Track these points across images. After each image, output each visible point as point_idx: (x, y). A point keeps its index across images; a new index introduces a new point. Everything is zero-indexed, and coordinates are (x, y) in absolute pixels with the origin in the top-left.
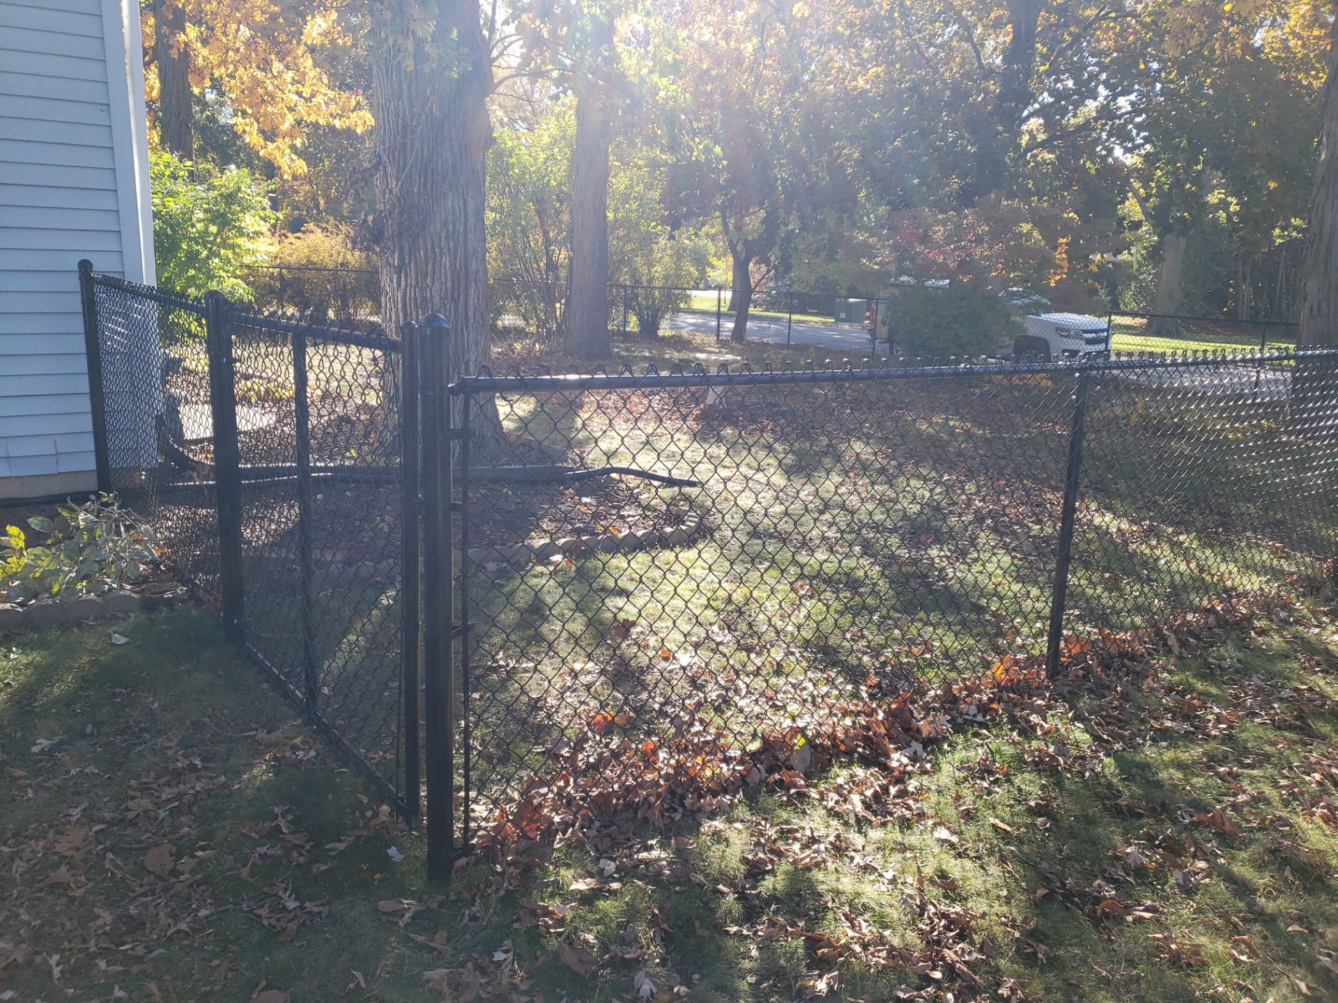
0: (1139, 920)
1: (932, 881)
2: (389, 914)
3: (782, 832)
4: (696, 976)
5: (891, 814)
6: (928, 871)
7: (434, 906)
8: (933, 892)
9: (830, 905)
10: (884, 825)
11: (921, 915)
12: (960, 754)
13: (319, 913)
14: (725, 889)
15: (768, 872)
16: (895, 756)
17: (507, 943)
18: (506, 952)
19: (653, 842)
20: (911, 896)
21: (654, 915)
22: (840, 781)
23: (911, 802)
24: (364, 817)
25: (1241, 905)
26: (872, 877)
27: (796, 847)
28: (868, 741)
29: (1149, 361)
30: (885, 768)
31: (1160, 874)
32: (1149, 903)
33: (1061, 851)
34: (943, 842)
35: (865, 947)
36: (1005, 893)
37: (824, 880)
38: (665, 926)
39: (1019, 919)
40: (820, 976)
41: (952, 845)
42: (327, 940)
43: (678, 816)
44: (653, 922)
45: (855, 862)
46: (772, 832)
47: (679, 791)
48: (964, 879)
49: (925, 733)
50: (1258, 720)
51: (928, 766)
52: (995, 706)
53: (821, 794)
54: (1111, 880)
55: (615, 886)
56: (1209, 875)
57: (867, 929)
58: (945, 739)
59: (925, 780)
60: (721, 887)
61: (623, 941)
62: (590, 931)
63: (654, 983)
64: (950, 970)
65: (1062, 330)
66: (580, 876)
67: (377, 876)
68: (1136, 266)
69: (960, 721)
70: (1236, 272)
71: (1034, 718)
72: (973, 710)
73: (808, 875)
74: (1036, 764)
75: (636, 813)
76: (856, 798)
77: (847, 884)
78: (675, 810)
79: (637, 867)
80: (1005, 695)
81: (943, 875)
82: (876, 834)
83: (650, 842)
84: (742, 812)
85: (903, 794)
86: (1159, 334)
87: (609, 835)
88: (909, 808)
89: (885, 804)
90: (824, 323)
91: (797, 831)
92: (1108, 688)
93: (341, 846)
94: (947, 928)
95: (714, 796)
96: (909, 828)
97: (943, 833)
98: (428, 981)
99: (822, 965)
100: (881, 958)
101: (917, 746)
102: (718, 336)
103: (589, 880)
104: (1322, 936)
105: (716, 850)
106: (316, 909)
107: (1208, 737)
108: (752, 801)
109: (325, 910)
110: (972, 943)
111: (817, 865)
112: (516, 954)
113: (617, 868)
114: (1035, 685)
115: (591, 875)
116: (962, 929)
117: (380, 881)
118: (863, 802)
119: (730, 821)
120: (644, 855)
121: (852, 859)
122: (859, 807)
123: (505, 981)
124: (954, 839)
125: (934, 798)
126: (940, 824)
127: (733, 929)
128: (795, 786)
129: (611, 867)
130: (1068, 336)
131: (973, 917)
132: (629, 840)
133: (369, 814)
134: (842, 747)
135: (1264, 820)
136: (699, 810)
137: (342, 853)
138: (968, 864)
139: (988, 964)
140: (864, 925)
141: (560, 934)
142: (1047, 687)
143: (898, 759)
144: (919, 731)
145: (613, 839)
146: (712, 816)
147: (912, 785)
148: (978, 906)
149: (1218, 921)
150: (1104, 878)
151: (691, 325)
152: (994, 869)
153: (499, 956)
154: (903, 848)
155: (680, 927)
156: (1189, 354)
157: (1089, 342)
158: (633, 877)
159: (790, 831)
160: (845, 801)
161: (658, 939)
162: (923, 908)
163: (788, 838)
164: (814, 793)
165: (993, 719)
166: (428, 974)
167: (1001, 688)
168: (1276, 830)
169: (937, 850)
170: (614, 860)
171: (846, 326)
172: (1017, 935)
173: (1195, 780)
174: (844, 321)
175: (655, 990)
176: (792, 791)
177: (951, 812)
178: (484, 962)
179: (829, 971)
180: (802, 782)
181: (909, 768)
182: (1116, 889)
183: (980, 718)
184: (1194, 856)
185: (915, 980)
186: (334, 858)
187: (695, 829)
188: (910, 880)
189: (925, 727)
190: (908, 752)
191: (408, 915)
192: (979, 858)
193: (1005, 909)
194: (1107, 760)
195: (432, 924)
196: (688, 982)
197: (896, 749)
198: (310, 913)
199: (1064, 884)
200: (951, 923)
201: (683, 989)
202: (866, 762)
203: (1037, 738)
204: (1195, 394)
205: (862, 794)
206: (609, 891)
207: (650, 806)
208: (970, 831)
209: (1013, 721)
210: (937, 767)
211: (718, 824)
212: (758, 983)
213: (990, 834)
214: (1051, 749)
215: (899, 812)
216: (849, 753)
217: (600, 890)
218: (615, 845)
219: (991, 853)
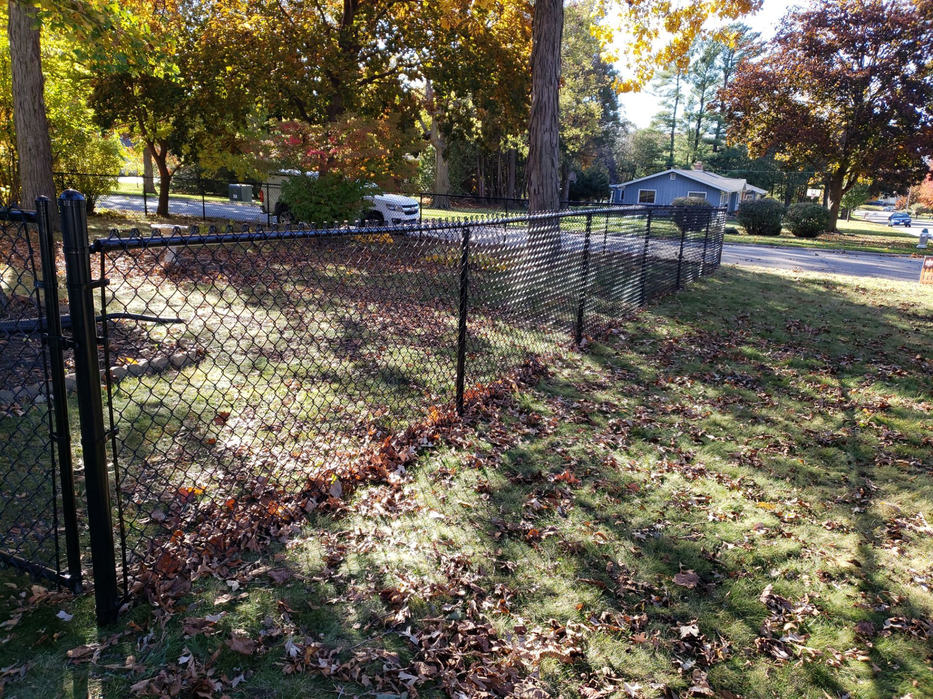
0: (549, 536)
1: (440, 543)
2: (78, 658)
3: (339, 536)
4: (322, 635)
5: (401, 510)
6: (435, 537)
7: (115, 642)
8: (441, 549)
9: (386, 571)
10: (398, 518)
11: (440, 563)
12: (427, 468)
13: (17, 673)
14: (318, 579)
15: (341, 562)
16: (391, 475)
17: (186, 650)
18: (187, 656)
19: (259, 562)
20: (431, 554)
21: (280, 606)
22: (365, 497)
23: (409, 501)
24: (20, 598)
25: (591, 517)
26: (404, 549)
27: (353, 542)
28: (373, 470)
29: (440, 225)
30: (387, 484)
31: (550, 510)
32: (550, 527)
33: (499, 510)
34: (436, 520)
35: (416, 589)
36: (479, 540)
37: (379, 557)
38: (289, 610)
39: (492, 552)
40: (396, 613)
41: (442, 521)
42: (34, 690)
43: (268, 542)
44: (281, 609)
45: (391, 543)
46: (334, 537)
47: (264, 526)
48: (455, 537)
49: (403, 459)
50: (566, 421)
51: (411, 478)
52: (437, 436)
53: (356, 507)
54: (527, 520)
55: (244, 595)
56: (572, 505)
57: (414, 579)
58: (415, 460)
59: (413, 487)
60: (314, 578)
61: (265, 627)
62: (240, 627)
63: (297, 646)
64: (467, 587)
65: (389, 205)
66: (219, 595)
67: (55, 635)
68: (421, 164)
69: (420, 448)
70: (476, 169)
71: (459, 439)
72: (425, 441)
73: (369, 556)
74: (470, 465)
75: (239, 547)
76: (377, 505)
77: (393, 557)
78: (265, 539)
79: (253, 580)
80: (440, 428)
81: (444, 538)
82: (396, 524)
83: (256, 562)
84: (309, 530)
85: (402, 497)
86: (439, 208)
87: (225, 565)
88: (409, 504)
89: (395, 506)
90: (223, 202)
91: (349, 533)
92: (490, 416)
93: (14, 622)
94: (456, 567)
95: (289, 524)
96: (414, 516)
97: (434, 514)
98: (135, 692)
99: (396, 606)
100: (428, 592)
101: (401, 467)
102: (146, 212)
103: (225, 596)
104: (630, 523)
105: (302, 557)
106: (13, 672)
107: (548, 435)
108: (313, 523)
109: (22, 670)
110: (472, 571)
111: (371, 549)
112: (194, 655)
113: (240, 584)
114: (453, 420)
115: (225, 592)
116: (464, 565)
117: (58, 638)
118: (383, 506)
119: (304, 537)
120: (255, 571)
121: (389, 541)
122: (382, 511)
123: (194, 674)
124: (442, 516)
125: (421, 495)
126: (431, 509)
127: (335, 600)
128: (338, 506)
129: (235, 584)
130: (394, 210)
131: (468, 557)
132: (240, 564)
133: (23, 595)
134: (358, 477)
135: (586, 473)
136: (281, 535)
137: (16, 627)
138: (454, 528)
139: (483, 580)
140: (410, 577)
141: (220, 634)
142: (460, 421)
143: (394, 478)
144: (399, 459)
145: (228, 567)
146: (291, 536)
147: (406, 490)
148: (468, 550)
149: (583, 528)
150: (526, 520)
151: (118, 204)
152: (469, 528)
153: (183, 660)
154: (415, 529)
155: (299, 609)
156: (456, 220)
157: (407, 213)
158: (254, 586)
159: (344, 534)
160: (372, 508)
161: (288, 620)
162: (439, 559)
163: (345, 539)
164: (351, 508)
165: (438, 444)
166: (135, 687)
167: (437, 426)
168: (593, 476)
169: (434, 525)
170: (234, 579)
171: (239, 204)
172: (495, 560)
173: (549, 458)
174: (236, 200)
175: (299, 651)
176: (338, 510)
177: (433, 502)
178: (173, 667)
179: (401, 608)
180: (342, 503)
181: (402, 481)
182: (533, 523)
183: (430, 445)
184: (562, 498)
185: (449, 599)
186: (11, 632)
187: (283, 548)
188: (426, 545)
189: (402, 455)
190: (397, 472)
191: (95, 654)
192: (459, 524)
193: (482, 549)
194: (503, 456)
195: (118, 655)
196: (317, 639)
197: (391, 471)
198: (9, 675)
199: (506, 528)
200: (458, 563)
201: (317, 644)
202: (376, 483)
203: (464, 451)
204: (479, 245)
205: (380, 502)
206: (242, 599)
207: (249, 539)
208: (449, 510)
209: (449, 443)
210: (416, 479)
211: (296, 540)
212: (362, 627)
213: (460, 509)
214: (474, 455)
215: (404, 508)
216: (362, 480)
217: (235, 600)
218: (232, 570)
219: (464, 520)
